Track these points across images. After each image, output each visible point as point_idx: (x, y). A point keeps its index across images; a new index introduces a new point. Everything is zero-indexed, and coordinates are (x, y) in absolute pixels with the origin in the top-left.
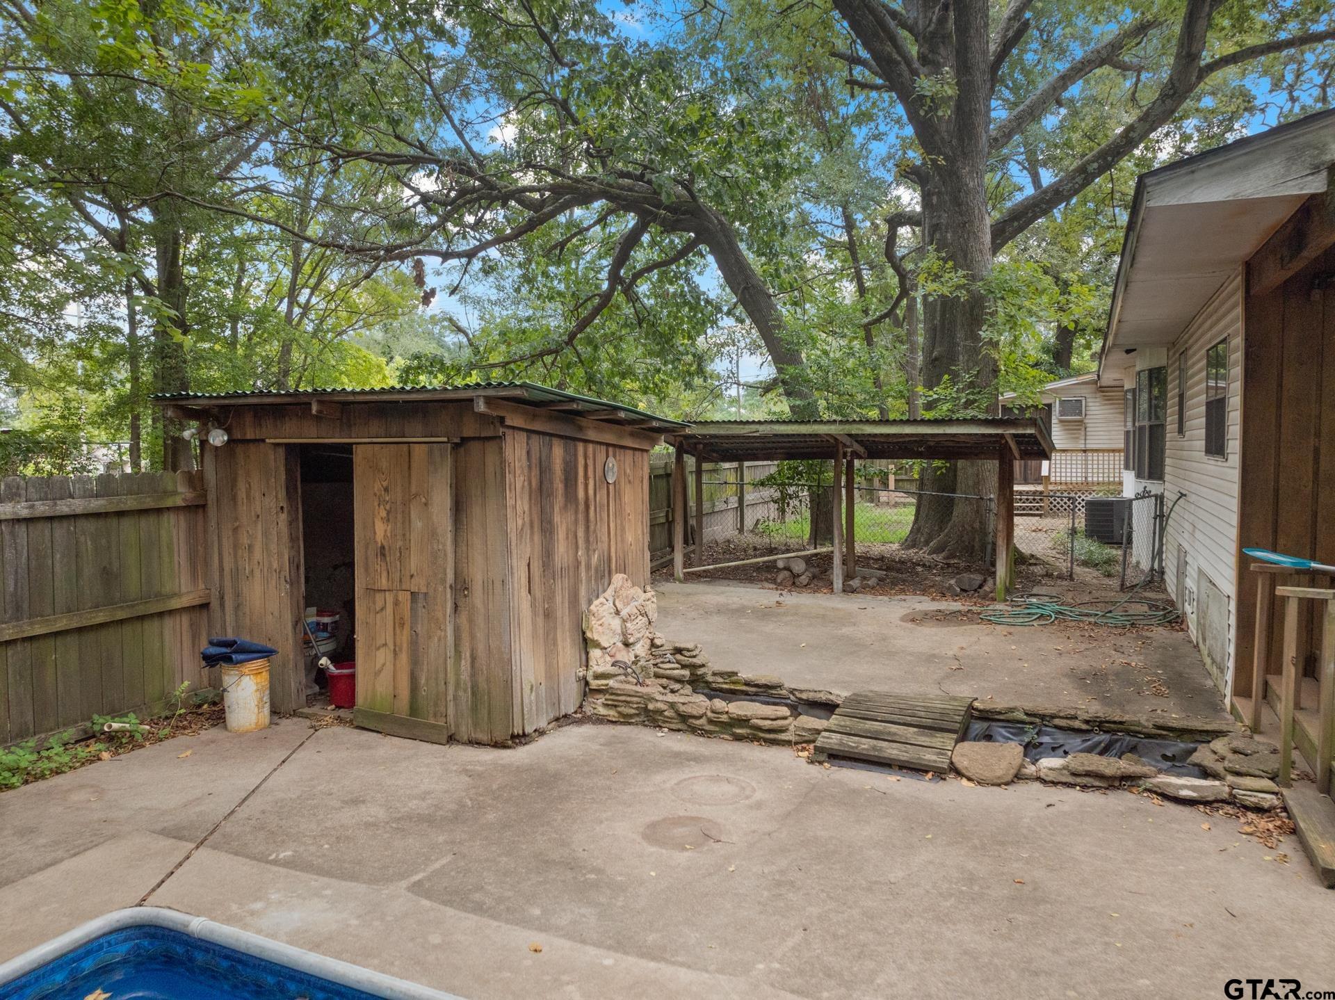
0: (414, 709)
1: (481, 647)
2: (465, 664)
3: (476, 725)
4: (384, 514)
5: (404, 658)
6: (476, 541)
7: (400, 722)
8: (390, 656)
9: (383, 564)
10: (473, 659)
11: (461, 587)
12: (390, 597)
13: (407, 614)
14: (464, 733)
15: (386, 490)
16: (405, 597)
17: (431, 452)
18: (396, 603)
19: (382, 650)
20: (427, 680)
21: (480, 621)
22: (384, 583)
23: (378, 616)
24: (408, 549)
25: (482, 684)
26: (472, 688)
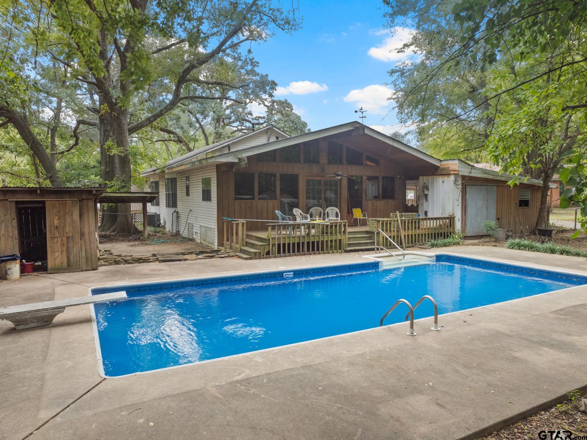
0: (69, 265)
1: (88, 248)
2: (83, 252)
3: (87, 266)
4: (57, 218)
5: (65, 254)
6: (86, 223)
7: (64, 269)
8: (60, 253)
9: (57, 231)
10: (86, 251)
11: (82, 235)
12: (59, 239)
13: (65, 243)
14: (84, 268)
15: (58, 212)
16: (65, 239)
17: (73, 203)
18: (62, 240)
19: (57, 253)
20: (73, 257)
21: (88, 241)
22: (57, 235)
23: (55, 244)
24: (66, 226)
25: (89, 256)
26: (86, 257)
